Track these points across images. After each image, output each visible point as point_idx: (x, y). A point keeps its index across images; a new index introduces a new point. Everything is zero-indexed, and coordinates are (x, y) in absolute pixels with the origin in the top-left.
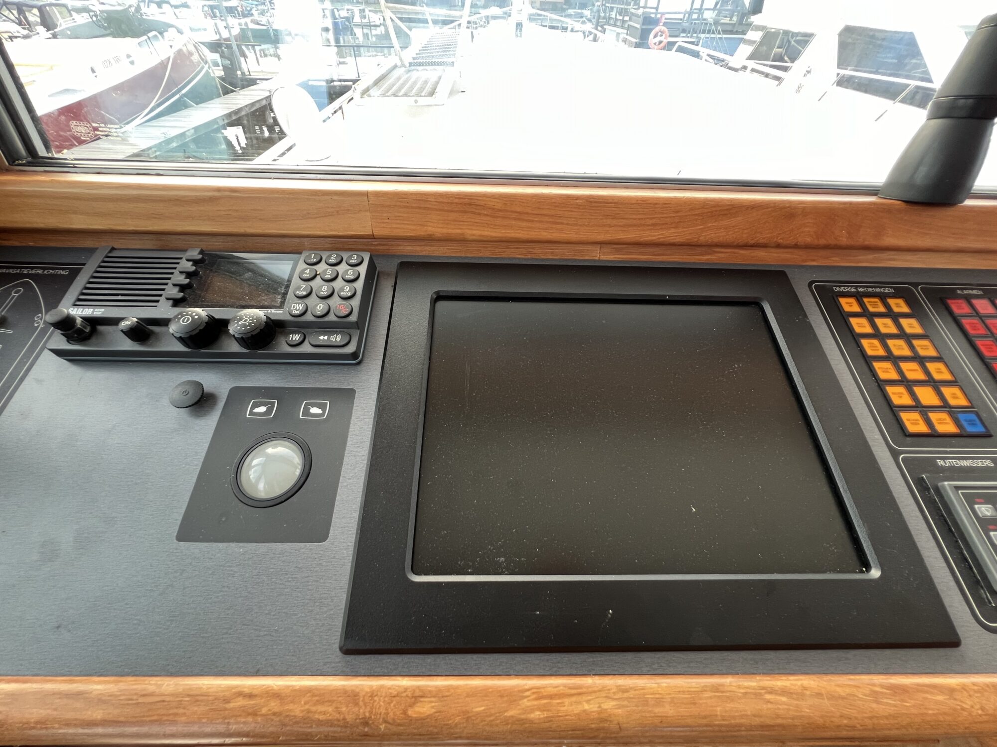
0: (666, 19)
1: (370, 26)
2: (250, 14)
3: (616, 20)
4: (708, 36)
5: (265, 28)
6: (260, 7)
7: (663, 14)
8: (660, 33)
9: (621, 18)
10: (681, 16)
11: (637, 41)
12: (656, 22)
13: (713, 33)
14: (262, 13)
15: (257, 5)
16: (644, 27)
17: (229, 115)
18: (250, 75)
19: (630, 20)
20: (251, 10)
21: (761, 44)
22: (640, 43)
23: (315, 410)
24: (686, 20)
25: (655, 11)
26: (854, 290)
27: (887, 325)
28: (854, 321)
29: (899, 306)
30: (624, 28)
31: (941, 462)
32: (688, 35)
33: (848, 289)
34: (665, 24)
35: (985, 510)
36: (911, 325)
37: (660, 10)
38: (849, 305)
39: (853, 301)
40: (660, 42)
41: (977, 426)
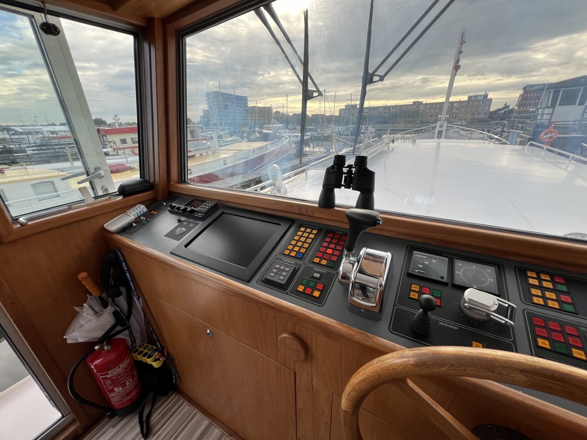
0: (555, 125)
2: (317, 131)
3: (518, 127)
5: (321, 135)
6: (321, 128)
7: (554, 122)
8: (550, 133)
9: (521, 125)
10: (572, 123)
11: (530, 137)
12: (547, 127)
14: (322, 130)
15: (320, 128)
16: (536, 130)
17: (292, 167)
18: (305, 153)
19: (526, 126)
22: (532, 138)
23: (192, 225)
24: (576, 125)
25: (548, 121)
26: (308, 227)
27: (306, 235)
28: (299, 232)
29: (315, 232)
30: (522, 130)
31: (283, 260)
32: (579, 133)
33: (307, 226)
34: (554, 128)
35: (278, 266)
36: (312, 236)
37: (552, 121)
38: (303, 229)
39: (305, 229)
40: (551, 137)
41: (300, 257)
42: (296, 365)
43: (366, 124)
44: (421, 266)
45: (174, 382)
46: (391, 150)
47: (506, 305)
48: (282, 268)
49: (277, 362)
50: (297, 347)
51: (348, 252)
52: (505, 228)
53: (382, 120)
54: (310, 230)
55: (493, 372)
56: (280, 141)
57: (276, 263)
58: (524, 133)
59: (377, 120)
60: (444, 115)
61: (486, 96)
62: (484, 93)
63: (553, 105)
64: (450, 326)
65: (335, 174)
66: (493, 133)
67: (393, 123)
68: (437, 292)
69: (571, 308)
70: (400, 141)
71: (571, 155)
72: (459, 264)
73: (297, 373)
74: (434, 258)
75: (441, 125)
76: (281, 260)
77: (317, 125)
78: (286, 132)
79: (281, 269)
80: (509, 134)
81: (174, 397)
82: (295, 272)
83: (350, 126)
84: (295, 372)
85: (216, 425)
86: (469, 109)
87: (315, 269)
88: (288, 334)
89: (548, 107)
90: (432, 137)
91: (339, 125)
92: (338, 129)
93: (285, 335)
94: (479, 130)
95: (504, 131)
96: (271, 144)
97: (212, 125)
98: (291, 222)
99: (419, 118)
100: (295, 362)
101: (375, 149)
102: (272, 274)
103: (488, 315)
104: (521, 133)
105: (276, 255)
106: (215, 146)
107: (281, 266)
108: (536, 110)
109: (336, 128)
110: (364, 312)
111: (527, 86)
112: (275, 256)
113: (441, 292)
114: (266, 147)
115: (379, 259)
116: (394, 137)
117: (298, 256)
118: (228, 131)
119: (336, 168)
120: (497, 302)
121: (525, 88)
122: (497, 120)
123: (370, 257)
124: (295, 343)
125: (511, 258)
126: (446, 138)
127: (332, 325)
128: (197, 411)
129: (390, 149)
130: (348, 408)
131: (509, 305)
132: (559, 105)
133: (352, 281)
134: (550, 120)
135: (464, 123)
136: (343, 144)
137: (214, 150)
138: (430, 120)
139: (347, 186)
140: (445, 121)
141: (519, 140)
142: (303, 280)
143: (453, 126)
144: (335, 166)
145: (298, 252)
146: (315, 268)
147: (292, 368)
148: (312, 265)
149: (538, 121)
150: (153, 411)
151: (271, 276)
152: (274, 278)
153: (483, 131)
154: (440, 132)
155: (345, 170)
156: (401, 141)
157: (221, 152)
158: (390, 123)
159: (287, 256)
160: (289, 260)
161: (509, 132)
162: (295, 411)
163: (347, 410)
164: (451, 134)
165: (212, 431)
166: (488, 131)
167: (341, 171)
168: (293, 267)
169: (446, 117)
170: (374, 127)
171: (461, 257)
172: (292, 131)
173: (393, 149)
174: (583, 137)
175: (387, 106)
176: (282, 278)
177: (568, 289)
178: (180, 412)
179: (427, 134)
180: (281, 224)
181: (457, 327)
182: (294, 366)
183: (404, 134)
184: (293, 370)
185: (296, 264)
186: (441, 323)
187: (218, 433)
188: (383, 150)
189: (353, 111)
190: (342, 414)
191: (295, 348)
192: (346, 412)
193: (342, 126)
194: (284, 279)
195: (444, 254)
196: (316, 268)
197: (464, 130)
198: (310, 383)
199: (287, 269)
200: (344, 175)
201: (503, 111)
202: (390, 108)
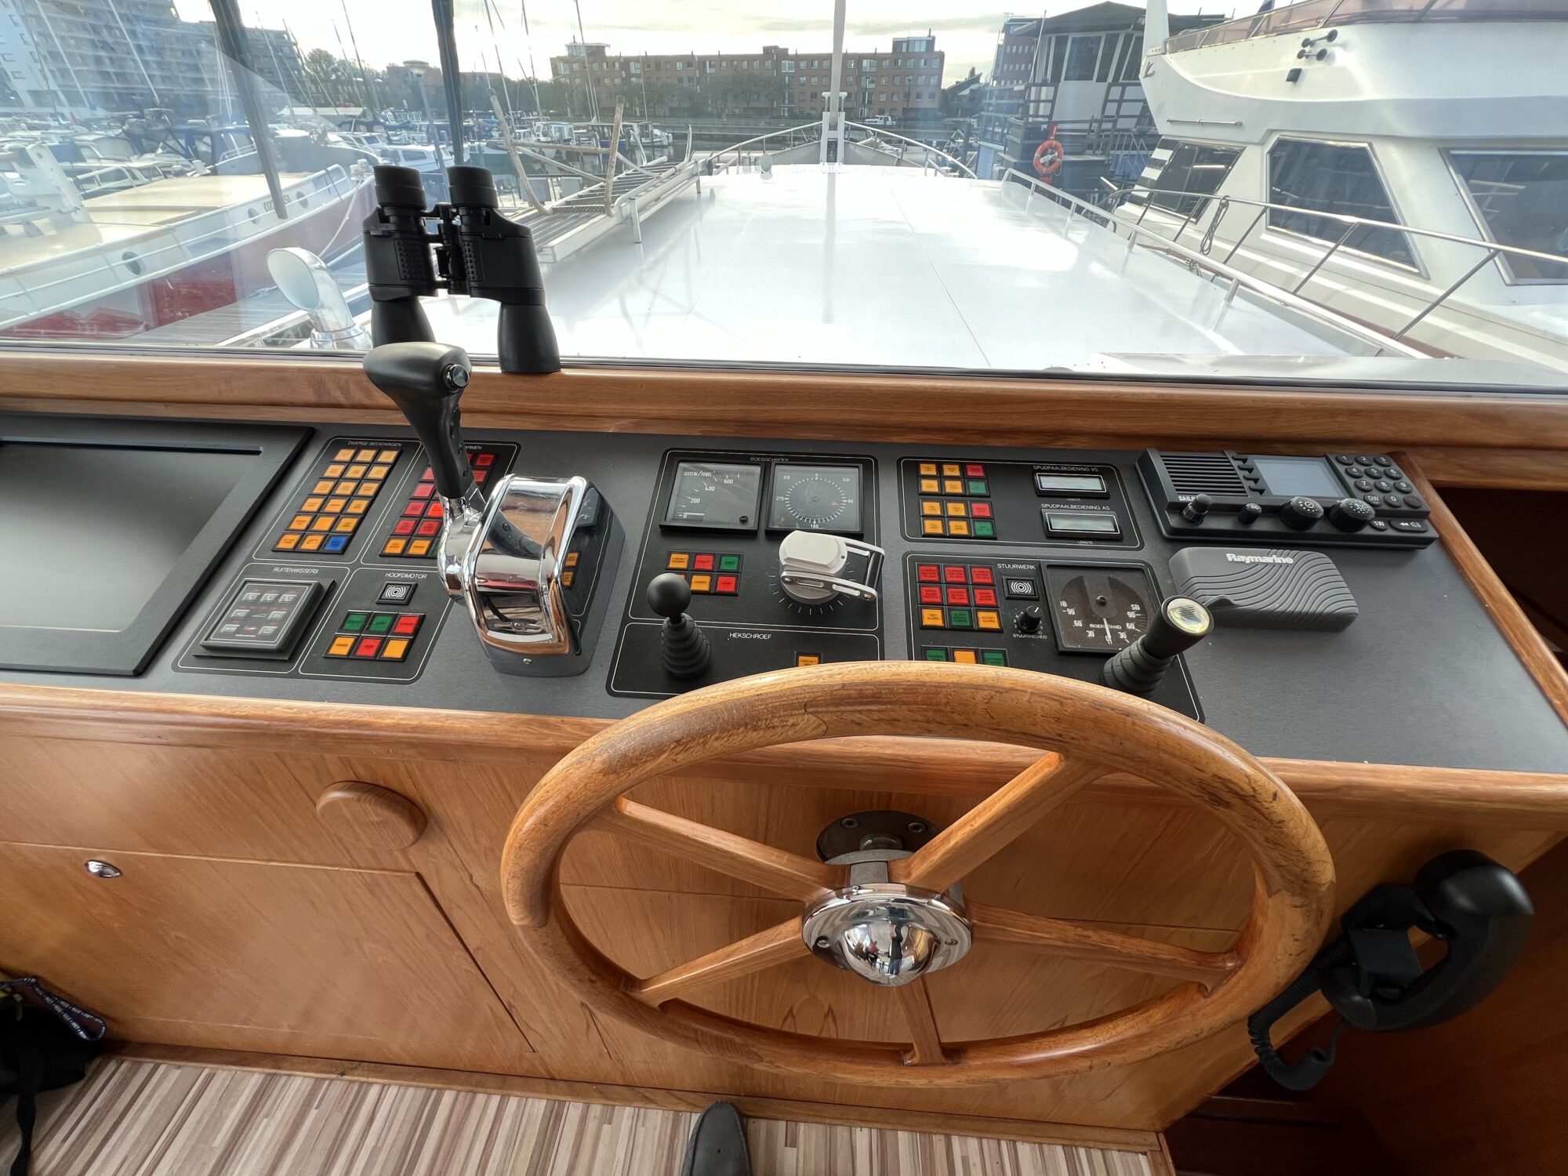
0: (1058, 130)
1: (653, 147)
3: (994, 133)
4: (1126, 152)
5: (506, 152)
7: (1057, 123)
8: (1050, 150)
9: (1000, 130)
10: (1086, 126)
12: (1046, 135)
13: (1134, 148)
16: (1026, 142)
19: (1008, 133)
20: (491, 130)
21: (1171, 165)
22: (1022, 164)
24: (1093, 131)
25: (1047, 120)
26: (366, 444)
27: (356, 471)
28: (332, 467)
29: (388, 456)
30: (1001, 143)
31: (277, 569)
32: (1097, 152)
33: (361, 443)
34: (1058, 138)
35: (251, 596)
36: (378, 472)
37: (1054, 119)
38: (345, 455)
39: (352, 452)
40: (1052, 162)
41: (338, 546)
42: (411, 857)
43: (642, 116)
44: (697, 501)
45: (85, 1037)
46: (709, 195)
47: (867, 553)
48: (269, 597)
49: (359, 868)
50: (377, 815)
51: (453, 501)
52: (882, 368)
53: (686, 105)
54: (372, 453)
55: (755, 729)
56: (348, 171)
57: (244, 584)
58: (1005, 152)
59: (675, 104)
60: (835, 94)
61: (930, 42)
62: (923, 34)
63: (1056, 80)
64: (755, 636)
65: (396, 242)
66: (949, 151)
67: (719, 116)
68: (730, 559)
69: (984, 528)
70: (732, 169)
71: (1075, 201)
72: (785, 477)
73: (424, 873)
74: (729, 473)
75: (832, 124)
76: (268, 571)
77: (485, 114)
78: (374, 137)
79: (266, 603)
80: (978, 155)
81: (113, 1068)
82: (320, 598)
83: (594, 121)
84: (418, 875)
85: (288, 1072)
86: (897, 80)
87: (389, 575)
88: (340, 790)
89: (1044, 83)
90: (816, 161)
91: (560, 116)
92: (560, 130)
93: (336, 795)
94: (921, 142)
95: (970, 147)
96: (317, 182)
97: (27, 99)
98: (305, 436)
99: (784, 101)
100: (404, 852)
101: (655, 192)
102: (231, 628)
103: (828, 585)
104: (1001, 151)
105: (249, 559)
106: (56, 191)
107: (263, 591)
108: (1026, 88)
109: (553, 126)
110: (531, 663)
111: (1011, 20)
112: (245, 563)
113: (739, 556)
114: (300, 195)
115: (544, 502)
116: (718, 156)
117: (328, 548)
118: (120, 131)
119: (392, 219)
120: (845, 550)
121: (1007, 28)
122: (956, 116)
123: (520, 503)
124: (368, 806)
125: (895, 439)
126: (846, 162)
127: (442, 726)
128: (211, 1068)
129: (705, 193)
130: (523, 919)
131: (872, 552)
132: (1066, 79)
133: (467, 588)
134: (1050, 116)
135: (889, 123)
136: (579, 181)
137: (60, 211)
138: (812, 109)
139: (458, 285)
140: (840, 110)
141: (997, 168)
142: (352, 618)
143: (865, 130)
144: (387, 212)
145: (328, 535)
146: (387, 572)
147: (407, 867)
148: (378, 566)
149: (1030, 120)
150: (34, 1145)
151: (229, 634)
152: (238, 638)
153: (930, 144)
154: (832, 145)
155: (431, 226)
156: (738, 170)
157: (94, 216)
158: (710, 115)
159: (290, 555)
160: (299, 567)
161: (978, 149)
162: (467, 956)
163: (523, 923)
164: (858, 151)
165: (280, 1092)
166: (938, 144)
167: (415, 229)
168: (310, 584)
169: (840, 98)
170: (669, 127)
171: (791, 459)
172: (397, 135)
173: (712, 191)
174: (1104, 161)
175: (692, 56)
176: (269, 629)
177: (988, 487)
178: (149, 1098)
179: (803, 150)
180: (261, 449)
181: (768, 633)
182: (409, 861)
183: (744, 148)
184: (413, 870)
185: (322, 573)
186: (734, 635)
187: (303, 1088)
188: (679, 196)
189: (596, 66)
190: (520, 933)
191: (375, 819)
192: (523, 927)
193: (570, 121)
194: (276, 632)
195: (752, 459)
196: (395, 572)
197: (889, 142)
198: (468, 881)
199: (287, 597)
200: (433, 246)
201: (966, 92)
202: (705, 63)
